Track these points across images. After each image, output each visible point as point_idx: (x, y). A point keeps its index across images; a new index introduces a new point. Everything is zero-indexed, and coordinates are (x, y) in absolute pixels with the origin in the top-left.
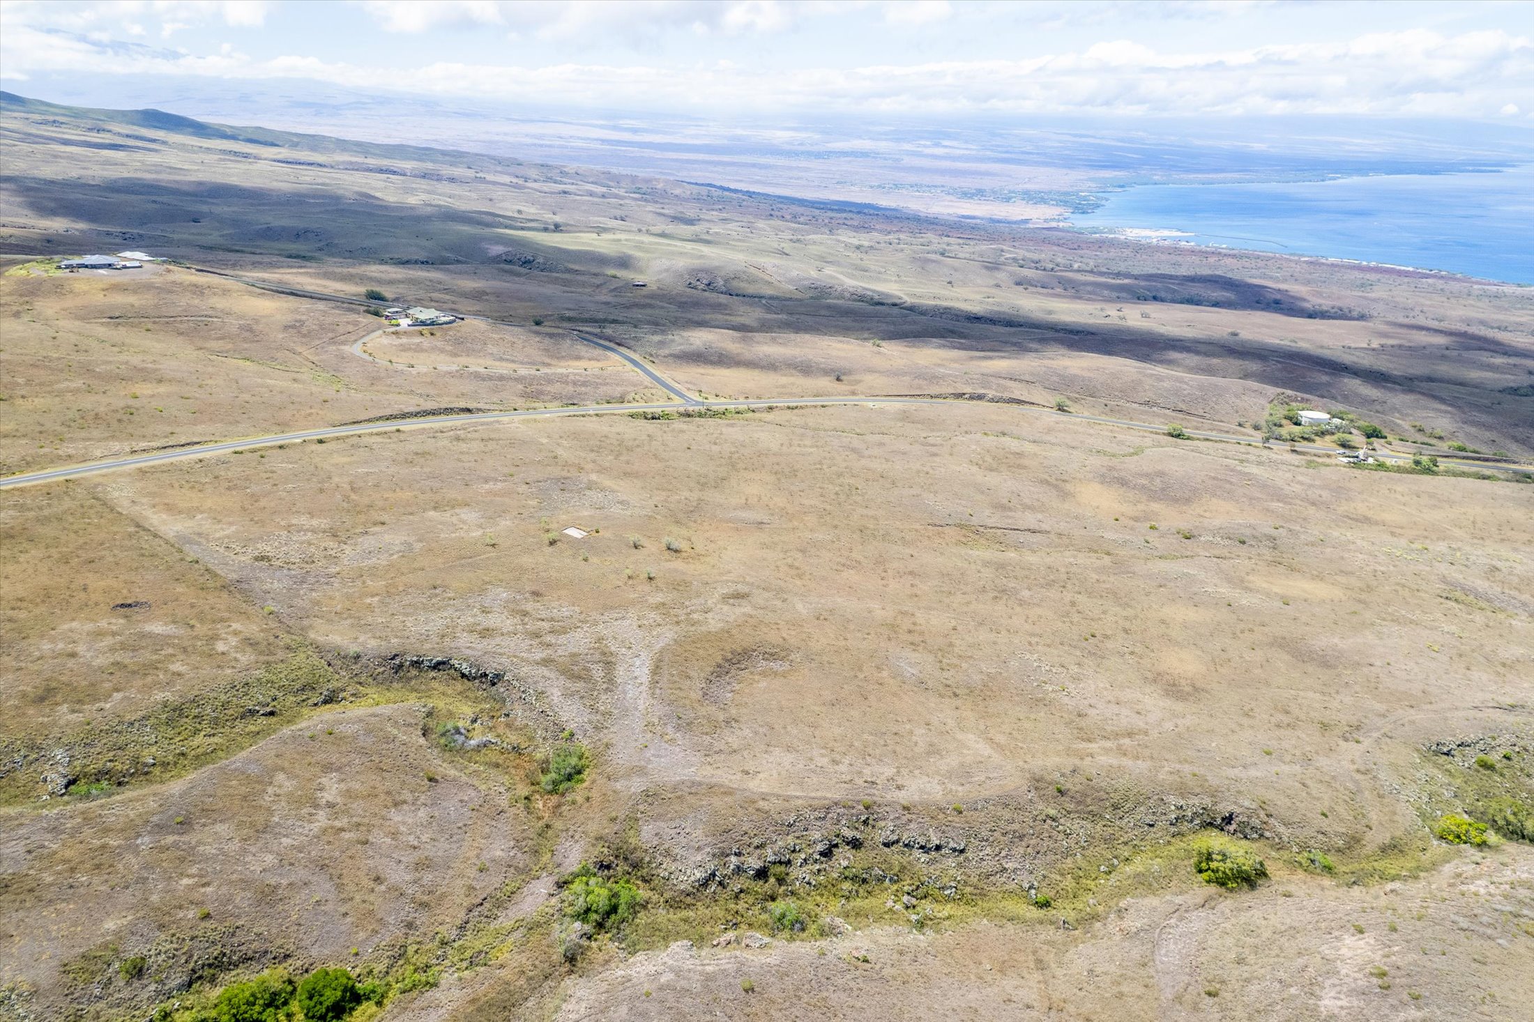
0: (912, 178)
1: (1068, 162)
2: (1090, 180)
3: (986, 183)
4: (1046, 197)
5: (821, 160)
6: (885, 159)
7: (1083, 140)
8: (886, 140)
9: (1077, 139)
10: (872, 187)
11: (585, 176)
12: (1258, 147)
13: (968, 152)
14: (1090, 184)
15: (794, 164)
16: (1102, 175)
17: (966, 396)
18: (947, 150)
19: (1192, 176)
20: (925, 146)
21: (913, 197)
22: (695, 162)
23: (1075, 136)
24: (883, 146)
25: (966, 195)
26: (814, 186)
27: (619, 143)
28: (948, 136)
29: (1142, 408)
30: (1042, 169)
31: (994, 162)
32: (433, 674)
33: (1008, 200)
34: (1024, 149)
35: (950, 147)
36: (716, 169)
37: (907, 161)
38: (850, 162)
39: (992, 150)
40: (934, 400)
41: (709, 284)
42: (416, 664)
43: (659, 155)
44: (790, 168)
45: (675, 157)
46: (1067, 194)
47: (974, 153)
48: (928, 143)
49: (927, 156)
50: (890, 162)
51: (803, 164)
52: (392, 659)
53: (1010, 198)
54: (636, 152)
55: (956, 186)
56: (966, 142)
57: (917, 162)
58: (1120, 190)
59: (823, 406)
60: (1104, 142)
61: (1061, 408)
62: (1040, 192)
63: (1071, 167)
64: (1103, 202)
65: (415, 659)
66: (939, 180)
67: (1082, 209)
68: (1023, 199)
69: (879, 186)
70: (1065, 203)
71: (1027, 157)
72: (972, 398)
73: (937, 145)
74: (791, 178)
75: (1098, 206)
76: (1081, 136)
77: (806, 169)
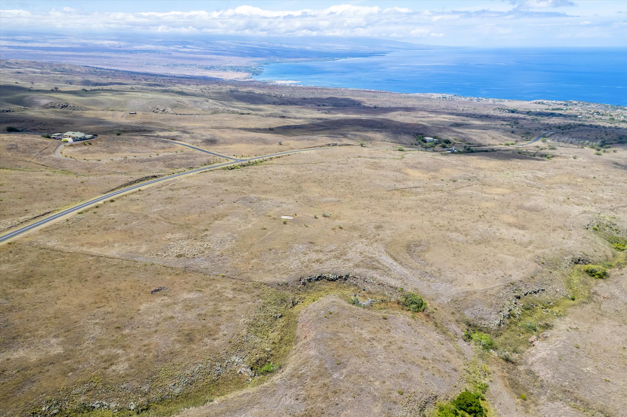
0: (180, 62)
1: (243, 55)
2: (253, 61)
3: (213, 63)
4: (239, 69)
5: (133, 54)
6: (164, 53)
7: (244, 45)
8: (161, 45)
9: (242, 45)
10: (164, 66)
11: (22, 64)
12: (308, 48)
13: (199, 50)
14: (254, 63)
15: (121, 56)
16: (257, 60)
17: (331, 145)
18: (190, 50)
19: (290, 60)
20: (179, 48)
21: (185, 70)
22: (68, 56)
23: (241, 43)
24: (161, 48)
25: (207, 68)
26: (136, 66)
27: (19, 47)
28: (189, 43)
29: (381, 142)
30: (233, 57)
31: (212, 54)
32: (317, 283)
33: (225, 70)
34: (222, 49)
35: (191, 48)
36: (81, 59)
37: (174, 54)
38: (148, 55)
39: (210, 50)
40: (321, 148)
41: (164, 111)
42: (310, 280)
43: (45, 53)
44: (120, 58)
45: (56, 54)
46: (247, 67)
47: (202, 51)
48: (181, 46)
49: (182, 52)
50: (166, 54)
51: (125, 56)
52: (300, 280)
53: (226, 69)
54: (32, 52)
55: (201, 65)
56: (197, 46)
57: (179, 55)
58: (266, 65)
59: (289, 155)
60: (253, 46)
61: (362, 145)
62: (237, 67)
63: (244, 56)
64: (262, 70)
65: (309, 278)
66: (192, 62)
67: (256, 73)
68: (231, 70)
69: (167, 65)
70: (248, 71)
71: (224, 52)
72: (333, 145)
73: (185, 47)
74: (123, 62)
75: (261, 72)
76: (244, 44)
77: (128, 59)
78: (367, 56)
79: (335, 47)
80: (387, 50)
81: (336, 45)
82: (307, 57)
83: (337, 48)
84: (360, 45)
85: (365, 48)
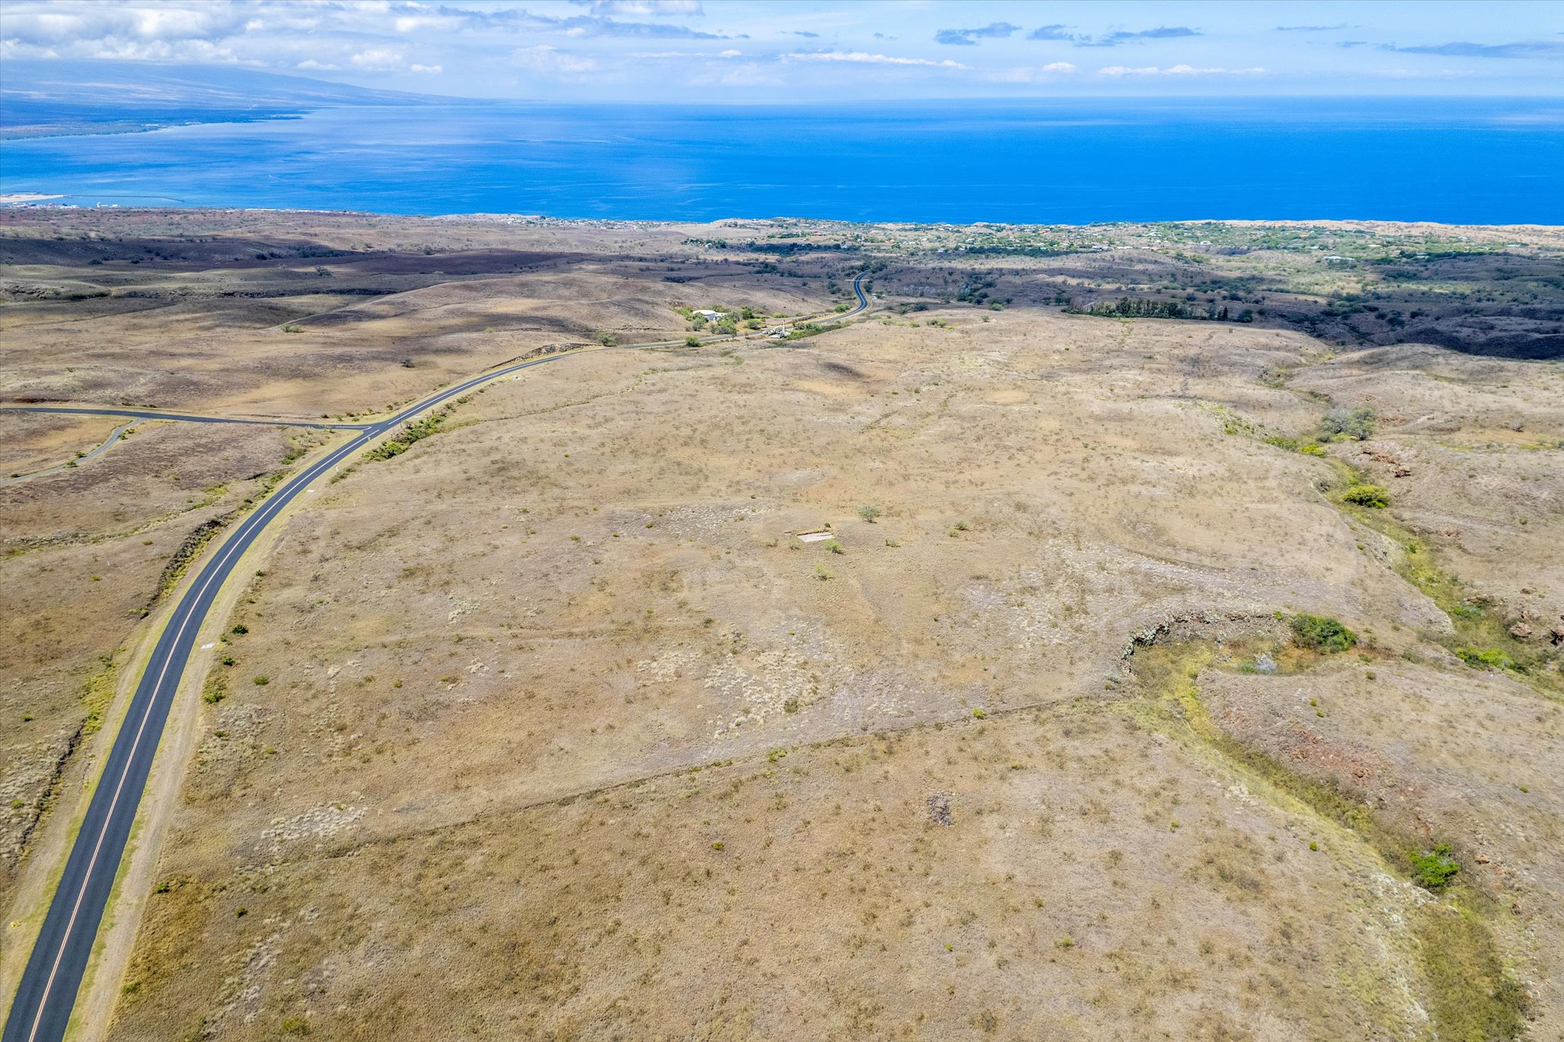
17: (543, 351)
59: (481, 391)
61: (606, 345)
72: (548, 351)
78: (246, 120)
79: (128, 91)
80: (299, 103)
81: (132, 87)
82: (45, 123)
83: (138, 96)
84: (214, 89)
85: (230, 98)
